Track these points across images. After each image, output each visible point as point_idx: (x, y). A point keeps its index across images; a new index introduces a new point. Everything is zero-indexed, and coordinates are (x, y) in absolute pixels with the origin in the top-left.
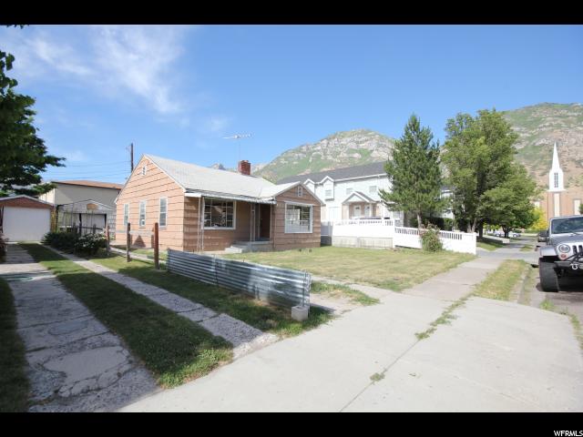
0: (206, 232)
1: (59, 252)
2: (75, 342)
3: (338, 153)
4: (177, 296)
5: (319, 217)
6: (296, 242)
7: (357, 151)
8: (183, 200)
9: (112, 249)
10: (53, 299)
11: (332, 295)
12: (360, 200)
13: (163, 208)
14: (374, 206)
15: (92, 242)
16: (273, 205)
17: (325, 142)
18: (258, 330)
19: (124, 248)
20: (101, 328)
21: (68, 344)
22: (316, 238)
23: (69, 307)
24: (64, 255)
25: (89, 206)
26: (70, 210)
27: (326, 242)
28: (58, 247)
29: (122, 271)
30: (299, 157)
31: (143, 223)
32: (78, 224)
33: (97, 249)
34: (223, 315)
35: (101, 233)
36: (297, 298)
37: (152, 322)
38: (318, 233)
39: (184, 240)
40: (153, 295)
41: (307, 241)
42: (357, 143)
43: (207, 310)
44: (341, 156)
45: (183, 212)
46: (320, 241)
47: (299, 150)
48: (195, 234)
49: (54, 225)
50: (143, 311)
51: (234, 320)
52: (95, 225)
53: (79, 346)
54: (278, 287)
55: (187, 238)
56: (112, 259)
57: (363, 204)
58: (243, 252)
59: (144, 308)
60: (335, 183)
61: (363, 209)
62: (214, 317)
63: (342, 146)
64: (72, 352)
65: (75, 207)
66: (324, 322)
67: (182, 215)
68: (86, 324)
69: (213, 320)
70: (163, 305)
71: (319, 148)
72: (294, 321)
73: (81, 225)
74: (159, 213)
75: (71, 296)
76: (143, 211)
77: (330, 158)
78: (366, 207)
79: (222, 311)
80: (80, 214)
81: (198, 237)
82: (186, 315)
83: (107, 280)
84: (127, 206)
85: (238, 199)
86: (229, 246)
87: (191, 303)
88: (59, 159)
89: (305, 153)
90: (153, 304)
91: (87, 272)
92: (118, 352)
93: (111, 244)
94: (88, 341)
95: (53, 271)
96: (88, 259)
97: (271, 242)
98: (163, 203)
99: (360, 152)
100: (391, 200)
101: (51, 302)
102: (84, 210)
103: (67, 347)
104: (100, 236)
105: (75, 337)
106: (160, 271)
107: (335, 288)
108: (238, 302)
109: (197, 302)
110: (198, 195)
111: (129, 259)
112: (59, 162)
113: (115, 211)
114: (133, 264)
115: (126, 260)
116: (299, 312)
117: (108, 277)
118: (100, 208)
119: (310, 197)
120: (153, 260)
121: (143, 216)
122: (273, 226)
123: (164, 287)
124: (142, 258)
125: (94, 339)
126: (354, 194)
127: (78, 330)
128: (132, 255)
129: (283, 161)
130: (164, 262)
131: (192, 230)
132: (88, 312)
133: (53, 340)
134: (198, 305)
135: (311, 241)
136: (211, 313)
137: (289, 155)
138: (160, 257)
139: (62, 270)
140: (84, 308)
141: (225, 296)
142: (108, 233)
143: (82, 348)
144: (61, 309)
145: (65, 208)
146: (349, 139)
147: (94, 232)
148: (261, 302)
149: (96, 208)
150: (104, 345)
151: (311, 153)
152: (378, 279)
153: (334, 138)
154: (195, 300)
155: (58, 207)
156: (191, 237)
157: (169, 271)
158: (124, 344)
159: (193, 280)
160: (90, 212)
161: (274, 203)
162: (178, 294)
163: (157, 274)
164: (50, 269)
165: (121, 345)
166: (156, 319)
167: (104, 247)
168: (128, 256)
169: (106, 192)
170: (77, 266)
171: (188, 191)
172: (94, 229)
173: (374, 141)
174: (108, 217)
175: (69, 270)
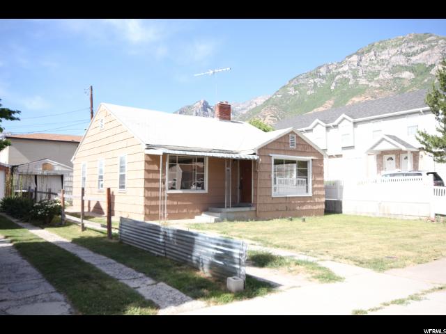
0: (171, 197)
1: (14, 221)
2: (29, 297)
3: (377, 74)
4: (122, 266)
5: (321, 174)
6: (288, 209)
7: (406, 68)
8: (143, 158)
9: (68, 217)
10: (11, 265)
11: (291, 271)
12: (392, 147)
13: (122, 168)
14: (416, 155)
15: (47, 209)
16: (255, 161)
17: (355, 58)
18: (189, 298)
19: (78, 216)
20: (51, 288)
21: (24, 298)
22: (319, 203)
23: (25, 272)
24: (20, 224)
25: (45, 166)
26: (25, 171)
27: (332, 208)
28: (13, 214)
29: (75, 241)
30: (315, 84)
31: (102, 186)
32: (33, 187)
33: (52, 217)
34: (161, 284)
35: (56, 198)
36: (235, 268)
37: (93, 285)
38: (319, 196)
39: (146, 206)
40: (100, 264)
41: (305, 208)
42: (408, 55)
43: (148, 278)
44: (381, 77)
45: (143, 171)
46: (324, 207)
47: (316, 74)
48: (157, 198)
49: (8, 191)
50: (88, 277)
51: (170, 288)
52: (50, 190)
53: (32, 300)
54: (218, 257)
55: (149, 203)
56: (66, 228)
57: (398, 153)
58: (216, 221)
59: (89, 274)
60: (355, 124)
61: (398, 160)
62: (152, 285)
63: (382, 63)
64: (26, 303)
65: (30, 167)
66: (262, 295)
67: (143, 176)
68: (39, 285)
69: (149, 287)
70: (108, 273)
71: (346, 68)
72: (228, 291)
73: (36, 189)
74: (119, 174)
75: (26, 263)
76: (101, 171)
77: (363, 82)
78: (403, 156)
79: (161, 280)
80: (36, 176)
81: (160, 203)
82: (125, 282)
83: (59, 248)
84: (84, 165)
85: (211, 155)
86: (200, 214)
87: (135, 272)
88: (14, 112)
89: (323, 77)
90: (98, 271)
91: (41, 241)
92: (62, 305)
93: (66, 210)
94: (40, 297)
95: (9, 239)
96: (42, 228)
97: (254, 209)
98: (122, 162)
99: (412, 70)
100: (436, 146)
101: (9, 267)
102: (39, 171)
103: (23, 301)
104: (55, 202)
105: (29, 294)
106: (113, 241)
107: (297, 264)
108: (180, 272)
109: (140, 272)
110: (159, 152)
111: (84, 229)
112: (13, 115)
113: (72, 172)
114: (87, 234)
115: (80, 230)
116: (233, 283)
117: (61, 246)
118: (57, 168)
119: (306, 147)
120: (106, 229)
121: (101, 177)
122: (256, 188)
123: (113, 258)
124: (96, 227)
125: (44, 296)
126: (383, 139)
127: (32, 289)
128: (87, 223)
129: (291, 91)
130: (117, 231)
131: (154, 194)
132: (40, 276)
133: (13, 296)
134: (141, 275)
135: (310, 207)
136: (150, 281)
137: (301, 81)
138: (113, 226)
139: (19, 238)
140: (38, 273)
141: (170, 267)
142: (64, 199)
143: (35, 302)
144: (17, 273)
145: (20, 169)
146: (394, 51)
147: (50, 197)
148: (205, 273)
149: (52, 168)
150: (52, 300)
151: (333, 77)
152: (367, 256)
153: (369, 51)
154: (138, 270)
155: (13, 168)
156: (153, 203)
157: (121, 242)
158: (68, 300)
159: (143, 251)
160: (45, 173)
161: (256, 157)
162: (124, 263)
163: (108, 245)
164: (6, 237)
165: (65, 301)
166: (97, 283)
167: (60, 214)
168: (83, 224)
169: (63, 147)
170: (32, 235)
171: (149, 147)
172: (50, 193)
173: (437, 50)
174: (66, 179)
175: (24, 238)
